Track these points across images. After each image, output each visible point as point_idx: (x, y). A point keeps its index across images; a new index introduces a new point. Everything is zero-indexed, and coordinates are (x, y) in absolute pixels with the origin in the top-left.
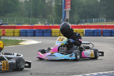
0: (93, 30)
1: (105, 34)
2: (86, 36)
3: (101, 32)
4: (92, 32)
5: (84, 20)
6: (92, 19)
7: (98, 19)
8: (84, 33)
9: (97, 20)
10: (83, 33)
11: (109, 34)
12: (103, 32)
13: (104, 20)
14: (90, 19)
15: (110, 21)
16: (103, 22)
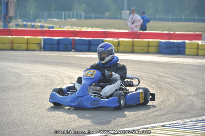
0: (58, 39)
1: (78, 47)
3: (71, 44)
4: (56, 42)
5: (46, 13)
6: (60, 12)
7: (71, 13)
8: (42, 44)
9: (69, 15)
10: (40, 44)
11: (86, 47)
12: (75, 44)
13: (80, 15)
14: (57, 12)
16: (80, 18)
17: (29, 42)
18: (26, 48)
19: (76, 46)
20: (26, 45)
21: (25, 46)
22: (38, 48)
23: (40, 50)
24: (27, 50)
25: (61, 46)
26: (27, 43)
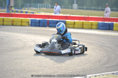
0: (39, 20)
2: (31, 26)
3: (47, 23)
4: (38, 22)
5: (28, 4)
6: (37, 4)
7: (43, 5)
8: (30, 22)
10: (28, 22)
12: (49, 23)
14: (35, 4)
16: (48, 8)
18: (20, 25)
19: (50, 24)
21: (20, 23)
22: (27, 25)
23: (29, 26)
24: (21, 26)
25: (41, 24)
26: (21, 22)
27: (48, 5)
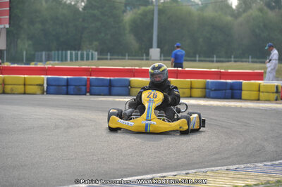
0: (68, 79)
1: (95, 89)
2: (48, 92)
3: (85, 86)
4: (64, 83)
5: (44, 53)
6: (64, 52)
7: (79, 53)
8: (45, 85)
9: (77, 55)
10: (42, 85)
11: (106, 89)
12: (91, 86)
13: (92, 54)
14: (60, 52)
15: (109, 57)
16: (92, 59)
17: (27, 82)
18: (22, 91)
19: (93, 88)
20: (23, 86)
21: (21, 89)
22: (39, 92)
23: (43, 94)
24: (25, 93)
25: (71, 88)
26: (25, 85)
27: (90, 54)
